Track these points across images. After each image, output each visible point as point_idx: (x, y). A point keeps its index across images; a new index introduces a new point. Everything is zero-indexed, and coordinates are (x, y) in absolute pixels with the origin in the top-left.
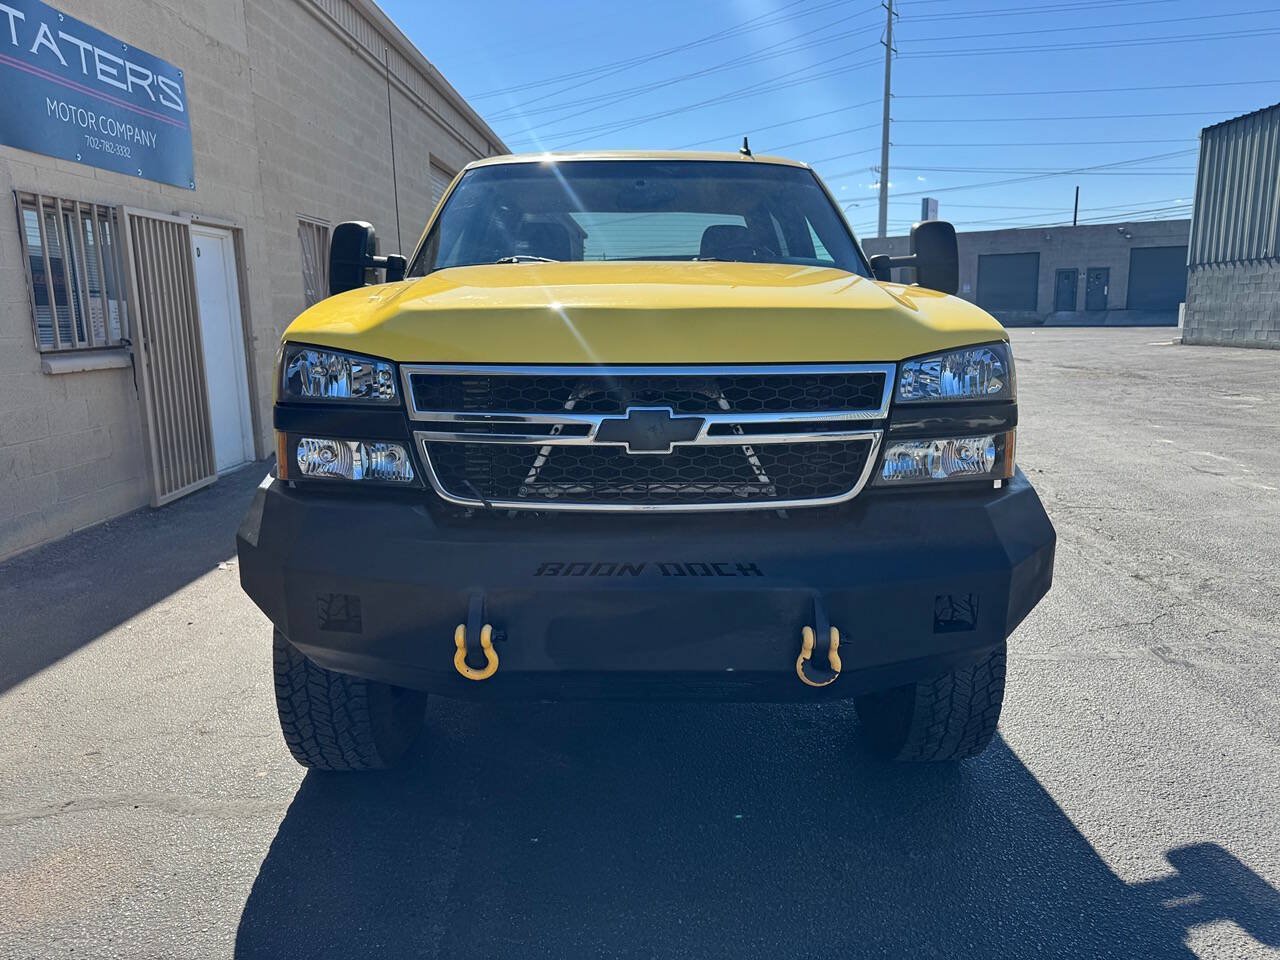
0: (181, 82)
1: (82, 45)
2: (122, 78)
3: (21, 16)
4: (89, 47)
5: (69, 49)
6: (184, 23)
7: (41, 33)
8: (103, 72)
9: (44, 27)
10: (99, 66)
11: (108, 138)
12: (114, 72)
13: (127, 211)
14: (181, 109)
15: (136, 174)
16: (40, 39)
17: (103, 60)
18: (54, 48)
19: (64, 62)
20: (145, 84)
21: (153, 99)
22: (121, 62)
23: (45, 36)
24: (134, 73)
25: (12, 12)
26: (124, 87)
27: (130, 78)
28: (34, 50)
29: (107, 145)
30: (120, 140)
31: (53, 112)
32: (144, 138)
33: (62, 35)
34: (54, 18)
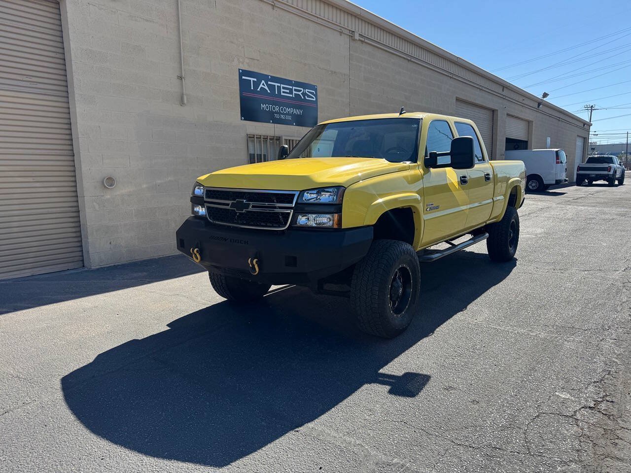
0: (316, 90)
1: (276, 84)
2: (291, 93)
3: (255, 80)
4: (279, 85)
5: (272, 87)
6: (320, 68)
7: (262, 83)
8: (283, 92)
9: (263, 82)
10: (282, 90)
11: (283, 114)
12: (288, 91)
13: (284, 138)
14: (315, 100)
15: (293, 125)
16: (261, 85)
17: (283, 88)
18: (266, 87)
19: (269, 92)
20: (300, 93)
21: (303, 98)
22: (291, 87)
23: (263, 84)
24: (296, 90)
25: (252, 79)
26: (291, 96)
27: (294, 92)
28: (259, 90)
29: (282, 116)
30: (288, 114)
31: (263, 108)
32: (297, 112)
33: (269, 83)
34: (266, 78)
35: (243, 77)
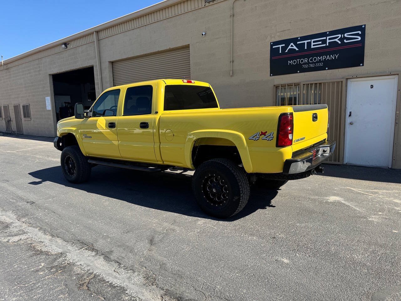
0: (362, 30)
1: (306, 42)
2: (324, 43)
3: (284, 45)
4: (310, 41)
5: (301, 46)
8: (314, 45)
9: (292, 44)
10: (312, 44)
11: (313, 63)
12: (321, 43)
14: (359, 40)
15: (324, 70)
16: (290, 47)
17: (314, 42)
18: (295, 47)
19: (297, 49)
20: (336, 40)
21: (340, 43)
22: (325, 38)
23: (292, 46)
25: (280, 46)
26: (325, 45)
27: (328, 41)
28: (286, 51)
29: (311, 65)
31: (290, 64)
32: (331, 57)
33: (298, 43)
34: (295, 40)
35: (274, 47)
